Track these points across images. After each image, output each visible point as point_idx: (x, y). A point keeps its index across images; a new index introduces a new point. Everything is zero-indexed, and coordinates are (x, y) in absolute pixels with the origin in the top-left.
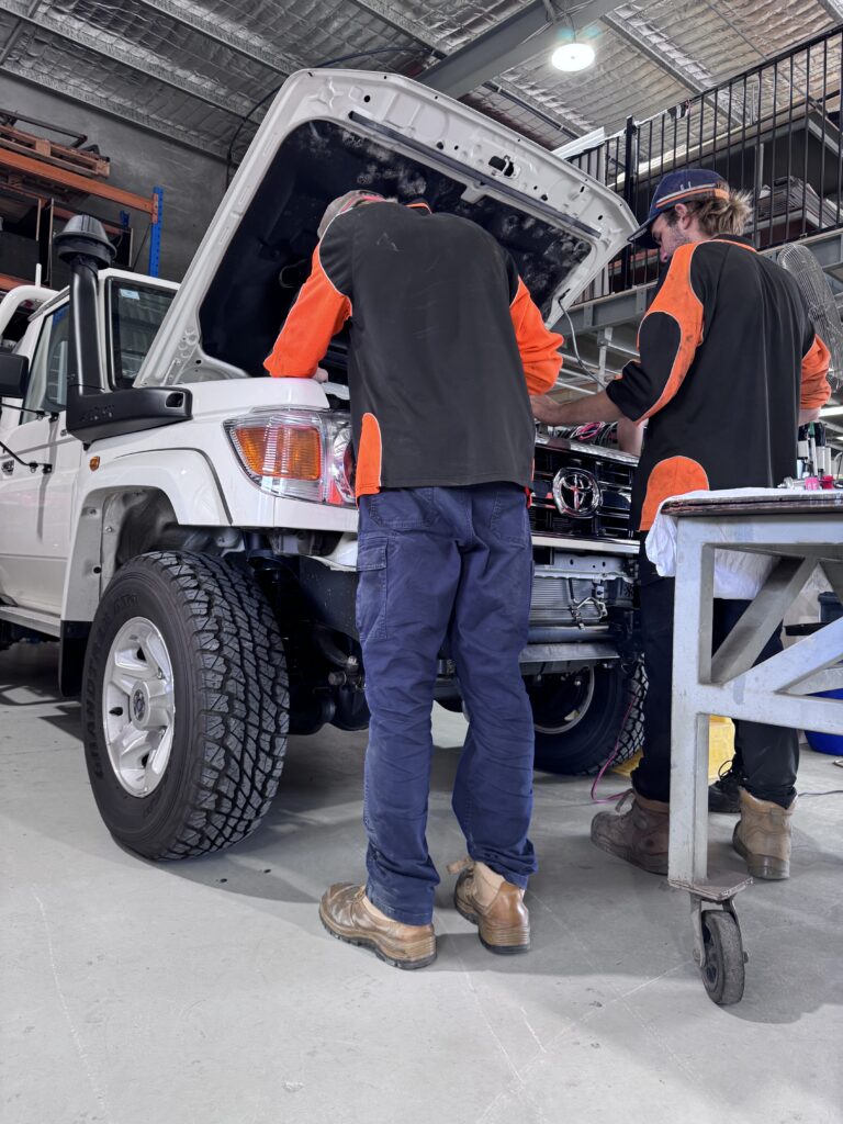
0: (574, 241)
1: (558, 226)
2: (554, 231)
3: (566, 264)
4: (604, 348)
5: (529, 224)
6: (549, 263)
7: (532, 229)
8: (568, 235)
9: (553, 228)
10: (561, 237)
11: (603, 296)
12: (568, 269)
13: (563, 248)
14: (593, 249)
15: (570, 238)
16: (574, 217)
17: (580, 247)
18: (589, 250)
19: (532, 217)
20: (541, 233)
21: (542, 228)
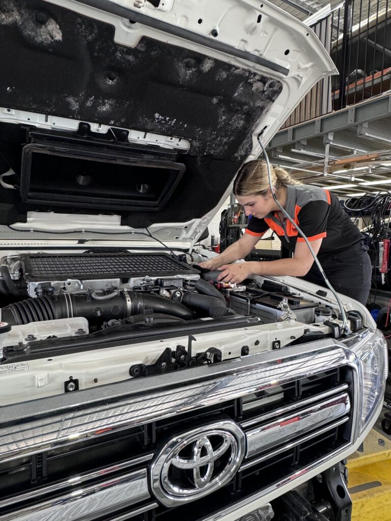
0: (263, 80)
1: (242, 66)
2: (237, 71)
3: (259, 104)
4: (328, 145)
5: (207, 66)
6: (242, 104)
7: (213, 71)
8: (255, 74)
9: (237, 68)
10: (248, 78)
11: (327, 113)
12: (262, 109)
13: (253, 89)
14: (285, 87)
15: (257, 77)
16: (256, 54)
17: (271, 86)
18: (281, 88)
19: (209, 58)
20: (224, 75)
21: (224, 69)
